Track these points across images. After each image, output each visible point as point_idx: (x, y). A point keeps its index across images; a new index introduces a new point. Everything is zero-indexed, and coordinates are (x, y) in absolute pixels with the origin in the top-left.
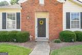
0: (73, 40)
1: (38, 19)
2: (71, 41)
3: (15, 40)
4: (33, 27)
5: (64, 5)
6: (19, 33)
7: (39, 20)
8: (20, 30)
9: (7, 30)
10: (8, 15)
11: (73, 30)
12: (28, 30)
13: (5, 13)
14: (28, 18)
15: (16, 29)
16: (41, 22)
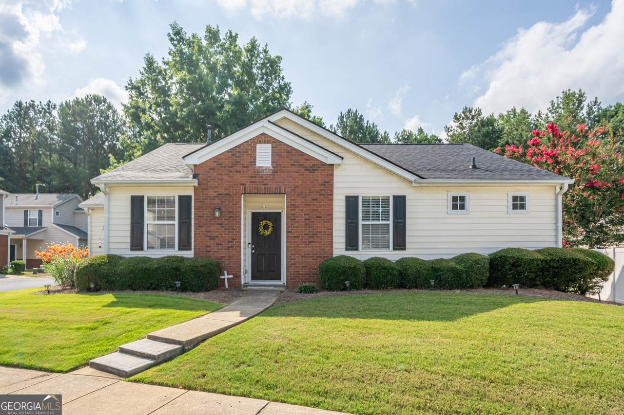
0: (347, 283)
1: (254, 215)
2: (345, 289)
3: (178, 284)
4: (235, 243)
5: (336, 172)
6: (188, 263)
7: (257, 218)
8: (189, 254)
9: (146, 253)
10: (151, 202)
11: (363, 254)
12: (217, 253)
13: (142, 198)
14: (217, 214)
15: (175, 252)
16: (266, 227)
